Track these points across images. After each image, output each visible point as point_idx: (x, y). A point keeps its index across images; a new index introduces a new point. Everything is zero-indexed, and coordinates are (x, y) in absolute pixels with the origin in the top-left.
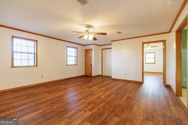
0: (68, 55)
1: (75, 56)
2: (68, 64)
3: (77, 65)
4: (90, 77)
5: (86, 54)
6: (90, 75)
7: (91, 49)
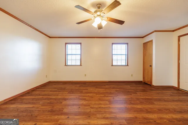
0: (113, 53)
1: (126, 55)
2: (114, 64)
3: (128, 65)
4: (150, 86)
5: (145, 50)
6: (149, 83)
7: (152, 41)
